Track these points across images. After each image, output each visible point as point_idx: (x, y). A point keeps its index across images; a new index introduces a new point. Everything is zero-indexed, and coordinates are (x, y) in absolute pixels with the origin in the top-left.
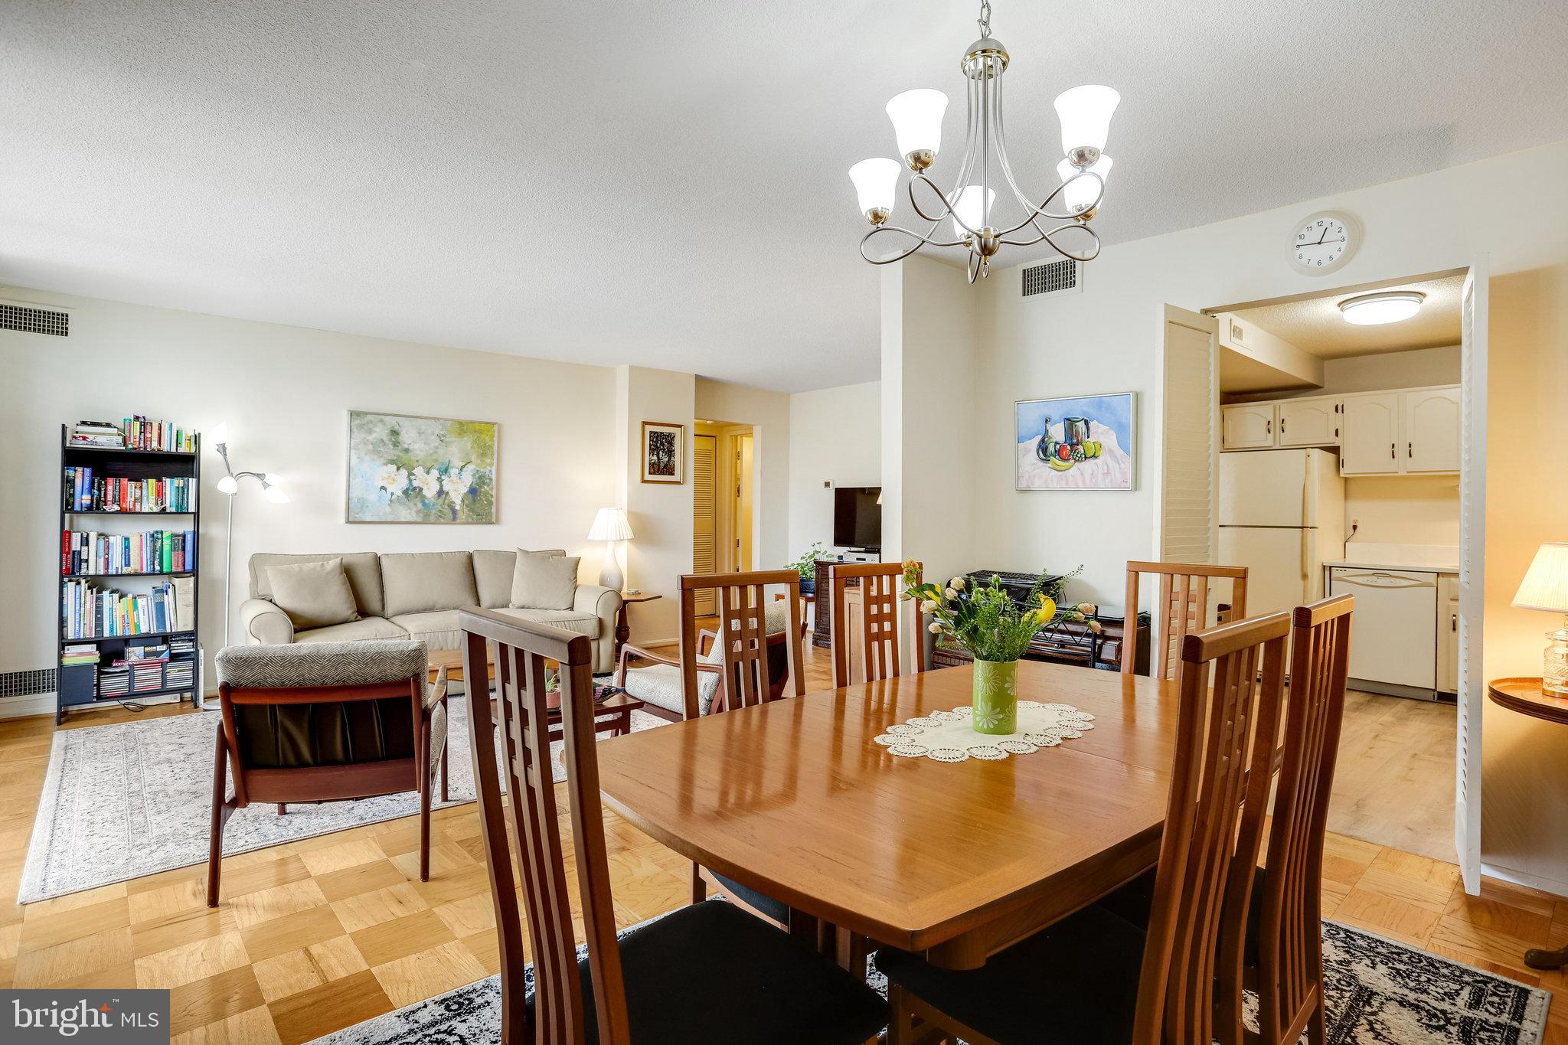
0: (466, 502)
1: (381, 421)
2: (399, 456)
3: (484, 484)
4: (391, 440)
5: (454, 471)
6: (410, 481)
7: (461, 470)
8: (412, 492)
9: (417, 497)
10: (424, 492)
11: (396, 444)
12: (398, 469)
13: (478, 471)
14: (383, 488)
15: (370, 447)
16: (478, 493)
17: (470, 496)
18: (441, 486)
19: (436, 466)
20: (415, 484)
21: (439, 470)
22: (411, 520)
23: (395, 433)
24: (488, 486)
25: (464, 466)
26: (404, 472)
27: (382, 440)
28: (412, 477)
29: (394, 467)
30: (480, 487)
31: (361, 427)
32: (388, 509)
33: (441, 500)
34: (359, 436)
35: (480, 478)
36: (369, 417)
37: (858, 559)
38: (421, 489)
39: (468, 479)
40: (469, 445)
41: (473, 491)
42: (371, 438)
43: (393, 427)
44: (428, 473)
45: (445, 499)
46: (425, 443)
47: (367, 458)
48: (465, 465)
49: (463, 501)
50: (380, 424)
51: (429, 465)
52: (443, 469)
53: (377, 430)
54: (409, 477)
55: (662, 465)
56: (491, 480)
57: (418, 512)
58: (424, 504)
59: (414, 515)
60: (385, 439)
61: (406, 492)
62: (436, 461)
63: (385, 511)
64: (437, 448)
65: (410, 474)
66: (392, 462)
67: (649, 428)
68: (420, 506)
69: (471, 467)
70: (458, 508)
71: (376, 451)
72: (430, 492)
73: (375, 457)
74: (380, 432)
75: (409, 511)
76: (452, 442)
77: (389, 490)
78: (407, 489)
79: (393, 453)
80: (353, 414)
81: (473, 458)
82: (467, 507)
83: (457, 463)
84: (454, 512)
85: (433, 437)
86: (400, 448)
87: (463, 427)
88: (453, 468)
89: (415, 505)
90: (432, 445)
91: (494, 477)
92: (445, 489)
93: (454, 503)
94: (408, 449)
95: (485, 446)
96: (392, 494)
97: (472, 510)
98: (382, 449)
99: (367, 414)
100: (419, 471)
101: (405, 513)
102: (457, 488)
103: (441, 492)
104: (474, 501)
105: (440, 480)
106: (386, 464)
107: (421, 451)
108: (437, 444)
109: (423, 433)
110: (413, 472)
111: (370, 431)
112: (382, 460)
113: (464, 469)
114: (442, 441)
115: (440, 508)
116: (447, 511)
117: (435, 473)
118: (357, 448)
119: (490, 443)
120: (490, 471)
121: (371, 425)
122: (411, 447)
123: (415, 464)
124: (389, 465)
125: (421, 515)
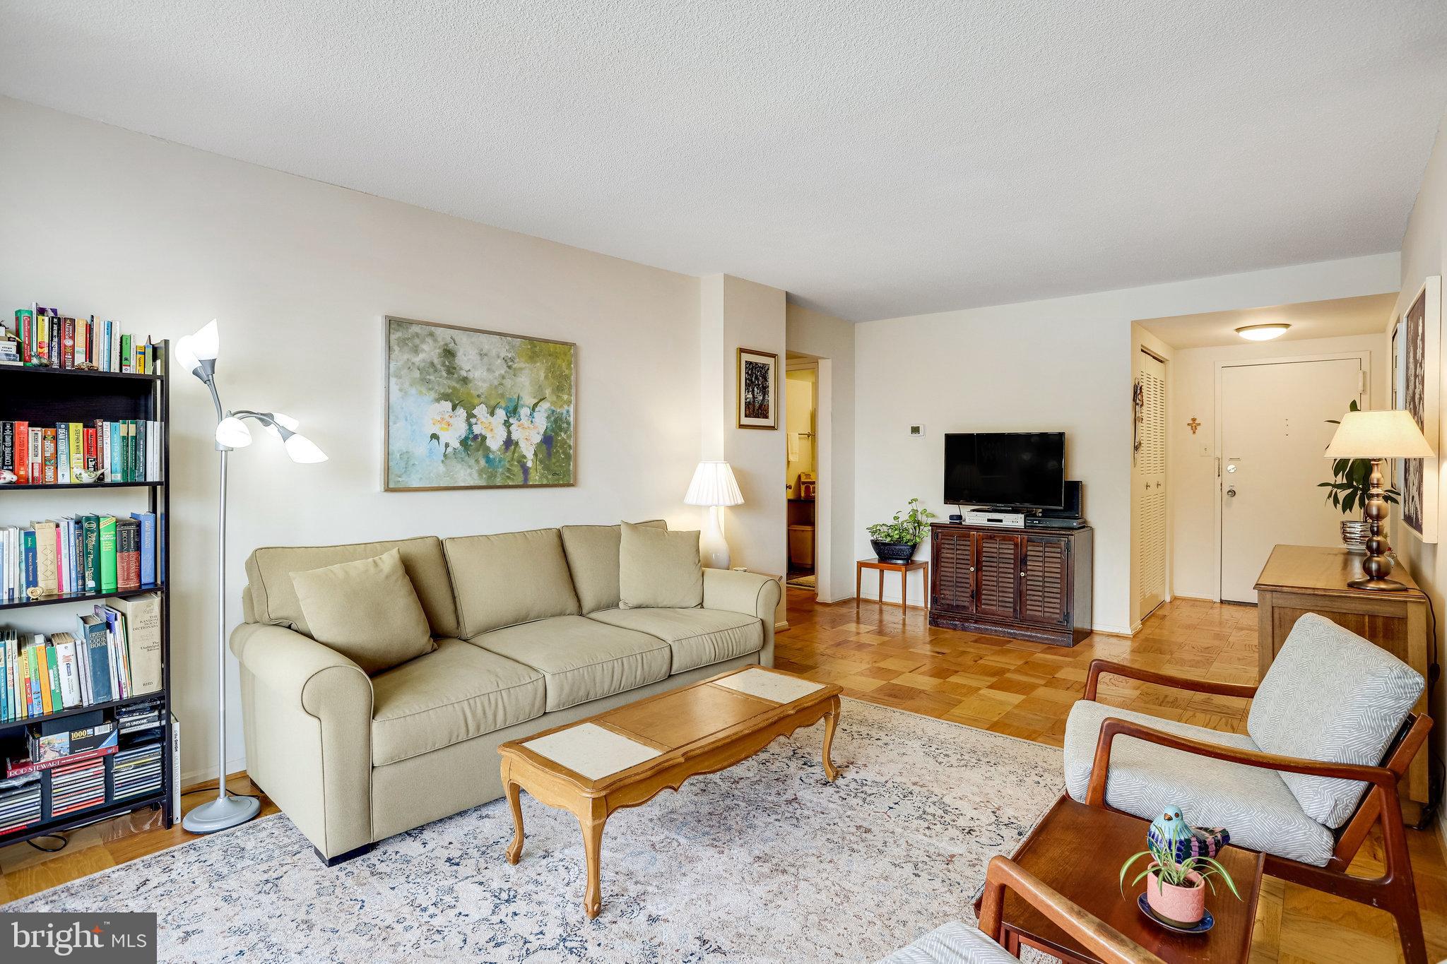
0: (540, 456)
1: (431, 334)
2: (454, 388)
3: (561, 429)
4: (444, 364)
5: (524, 412)
6: (470, 425)
7: (533, 410)
8: (473, 443)
9: (479, 450)
10: (489, 442)
11: (451, 370)
12: (454, 408)
13: (553, 411)
14: (434, 436)
15: (417, 374)
16: (554, 444)
17: (544, 447)
18: (509, 433)
19: (503, 404)
20: (477, 430)
21: (506, 409)
22: (472, 483)
23: (449, 353)
24: (565, 433)
25: (536, 405)
26: (461, 412)
27: (432, 364)
28: (473, 420)
29: (448, 405)
30: (557, 434)
31: (403, 342)
32: (442, 468)
33: (509, 454)
34: (401, 356)
35: (556, 421)
36: (415, 329)
37: (989, 520)
38: (484, 438)
39: (541, 423)
40: (542, 375)
41: (548, 441)
42: (418, 359)
43: (446, 345)
44: (492, 414)
45: (514, 453)
46: (489, 370)
47: (413, 391)
48: (538, 403)
49: (536, 454)
50: (429, 340)
51: (493, 403)
52: (511, 409)
53: (425, 347)
54: (468, 420)
55: (757, 405)
56: (568, 423)
57: (481, 472)
58: (488, 460)
59: (475, 475)
60: (436, 361)
61: (464, 442)
62: (502, 396)
63: (436, 471)
64: (503, 377)
65: (470, 416)
66: (445, 397)
67: (747, 357)
68: (483, 462)
69: (545, 406)
70: (529, 464)
71: (424, 381)
72: (495, 442)
73: (424, 390)
74: (429, 352)
75: (469, 471)
76: (521, 369)
77: (443, 440)
78: (466, 438)
79: (446, 384)
80: (394, 323)
81: (548, 392)
82: (541, 462)
83: (529, 400)
84: (526, 471)
85: (499, 361)
86: (456, 376)
87: (536, 348)
88: (523, 406)
89: (477, 461)
90: (497, 374)
91: (571, 419)
92: (514, 437)
93: (524, 457)
94: (466, 378)
95: (561, 376)
96: (447, 445)
97: (547, 468)
98: (432, 378)
99: (411, 323)
100: (481, 411)
101: (466, 473)
102: (529, 435)
103: (509, 443)
104: (549, 455)
105: (507, 424)
106: (438, 400)
107: (484, 381)
108: (503, 372)
109: (486, 355)
110: (473, 412)
111: (416, 350)
112: (433, 395)
113: (537, 409)
114: (509, 367)
115: (508, 466)
116: (517, 469)
117: (501, 414)
118: (399, 377)
119: (567, 372)
120: (568, 412)
121: (417, 341)
122: (471, 376)
123: (476, 401)
124: (443, 402)
125: (484, 476)
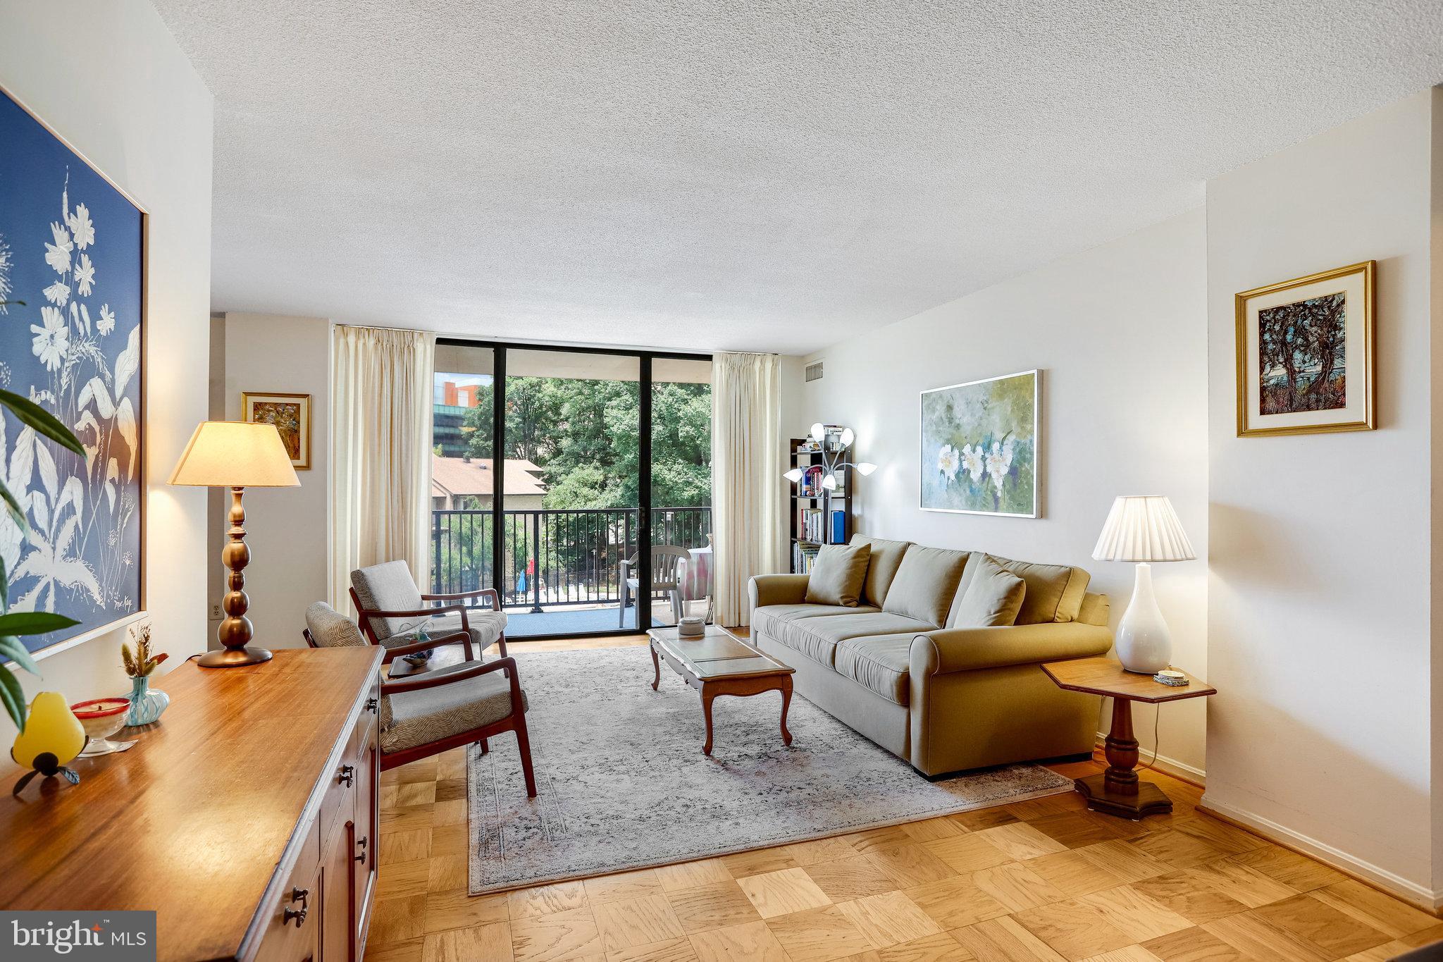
0: (1007, 487)
1: (940, 397)
2: (952, 434)
3: (1025, 459)
4: (947, 417)
5: (996, 446)
6: (961, 461)
7: (1002, 444)
8: (963, 474)
9: (966, 482)
10: (972, 475)
11: (951, 420)
12: (952, 449)
13: (1018, 443)
14: (942, 472)
15: (935, 428)
16: (1019, 474)
17: (1011, 478)
18: (985, 466)
19: (981, 442)
20: (965, 465)
21: (983, 446)
22: (962, 509)
23: (950, 409)
25: (1005, 438)
26: (956, 452)
27: (942, 419)
28: (963, 458)
29: (948, 447)
30: (1021, 465)
31: (929, 410)
32: (945, 496)
33: (985, 484)
34: (927, 419)
35: (1020, 452)
36: (934, 398)
38: (969, 472)
39: (1009, 455)
40: (1009, 409)
41: (1014, 472)
42: (936, 417)
43: (948, 404)
44: (974, 451)
45: (988, 484)
46: (972, 415)
47: (933, 440)
48: (1006, 436)
49: (1004, 485)
50: (940, 403)
51: (975, 442)
52: (986, 445)
53: (938, 408)
54: (960, 457)
56: (1031, 453)
57: (967, 496)
58: (971, 490)
60: (943, 416)
61: (958, 476)
62: (981, 434)
63: (943, 498)
64: (981, 418)
65: (961, 454)
66: (948, 441)
68: (968, 490)
69: (1012, 438)
70: (999, 494)
71: (938, 431)
72: (976, 475)
73: (938, 438)
74: (940, 411)
75: (960, 495)
76: (993, 408)
77: (946, 474)
78: (959, 472)
79: (947, 430)
80: (924, 396)
81: (1013, 425)
82: (1008, 492)
83: (999, 435)
84: (996, 500)
85: (979, 405)
86: (953, 424)
87: (1005, 387)
88: (995, 441)
89: (965, 489)
90: (977, 416)
91: (1034, 448)
92: (989, 469)
93: (995, 487)
94: (959, 424)
95: (1025, 406)
96: (948, 478)
97: (1012, 498)
98: (942, 428)
99: (931, 392)
100: (967, 449)
101: (958, 500)
102: (999, 468)
103: (985, 475)
104: (1015, 485)
105: (984, 459)
106: (944, 445)
107: (969, 424)
108: (981, 414)
109: (971, 403)
110: (963, 451)
111: (933, 410)
112: (942, 441)
113: (1005, 443)
114: (985, 409)
115: (984, 492)
116: (990, 498)
117: (979, 450)
118: (926, 431)
119: (1030, 401)
120: (1031, 441)
121: (935, 406)
122: (962, 422)
123: (964, 442)
124: (946, 446)
125: (969, 499)
